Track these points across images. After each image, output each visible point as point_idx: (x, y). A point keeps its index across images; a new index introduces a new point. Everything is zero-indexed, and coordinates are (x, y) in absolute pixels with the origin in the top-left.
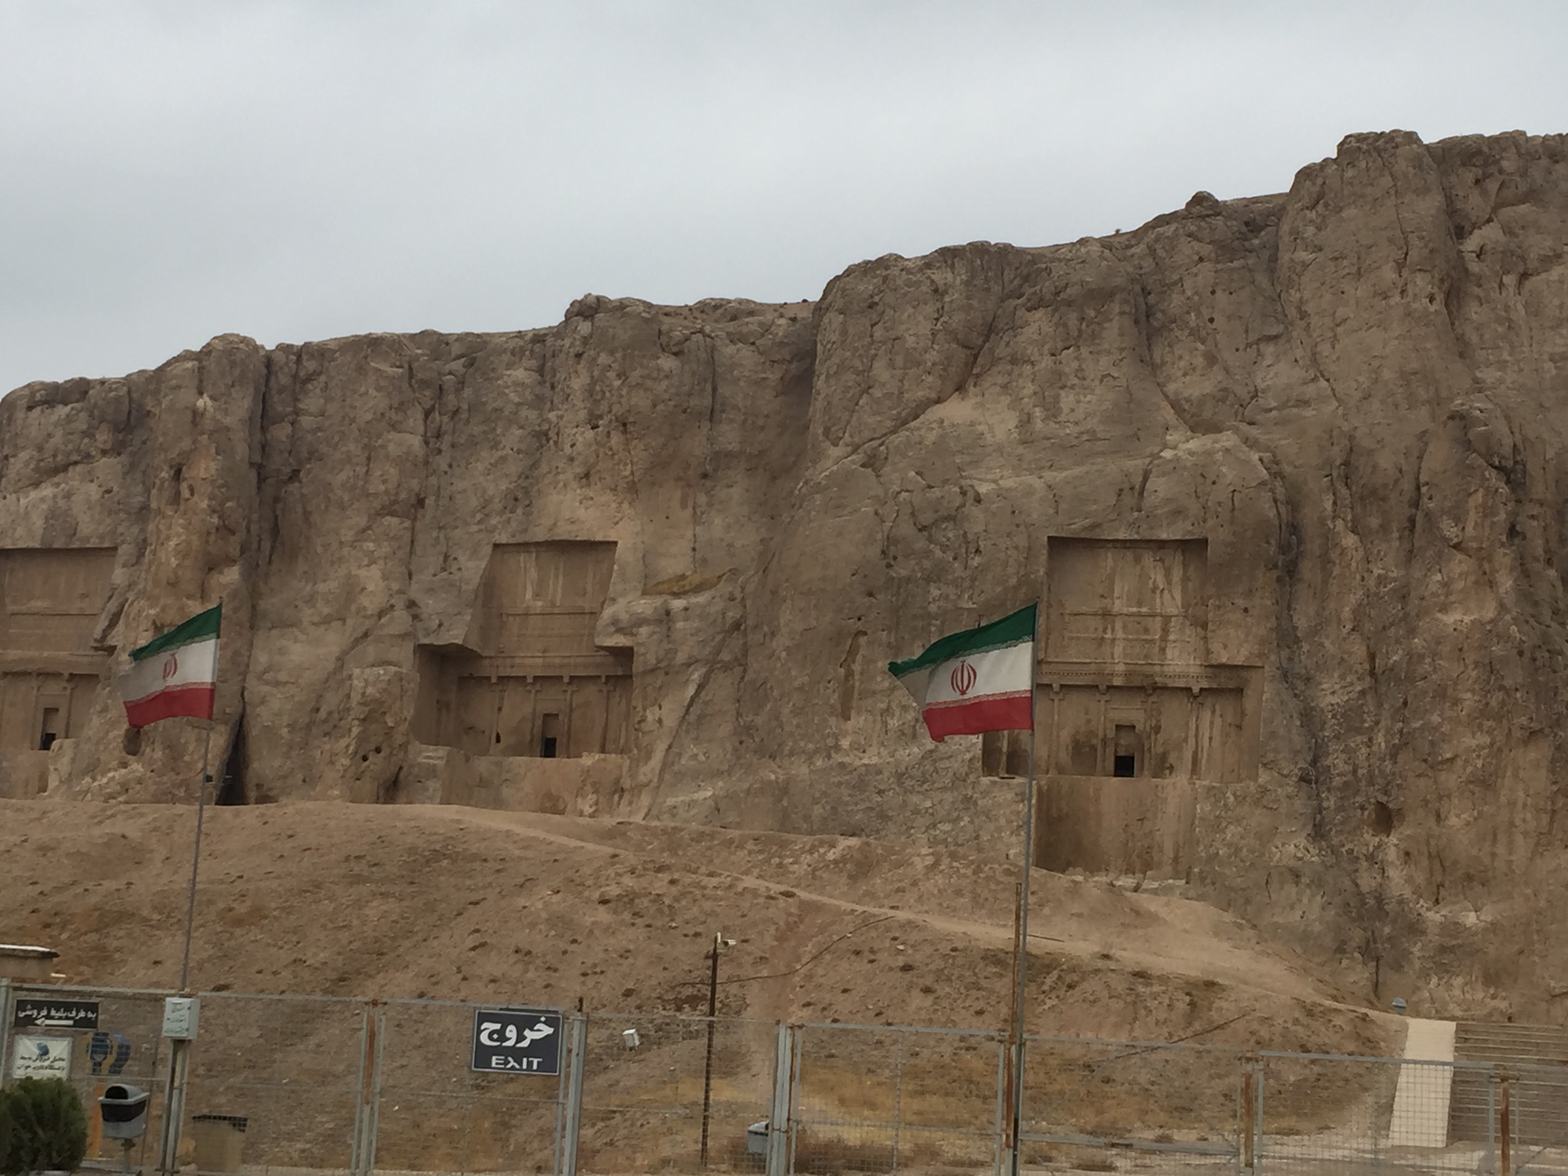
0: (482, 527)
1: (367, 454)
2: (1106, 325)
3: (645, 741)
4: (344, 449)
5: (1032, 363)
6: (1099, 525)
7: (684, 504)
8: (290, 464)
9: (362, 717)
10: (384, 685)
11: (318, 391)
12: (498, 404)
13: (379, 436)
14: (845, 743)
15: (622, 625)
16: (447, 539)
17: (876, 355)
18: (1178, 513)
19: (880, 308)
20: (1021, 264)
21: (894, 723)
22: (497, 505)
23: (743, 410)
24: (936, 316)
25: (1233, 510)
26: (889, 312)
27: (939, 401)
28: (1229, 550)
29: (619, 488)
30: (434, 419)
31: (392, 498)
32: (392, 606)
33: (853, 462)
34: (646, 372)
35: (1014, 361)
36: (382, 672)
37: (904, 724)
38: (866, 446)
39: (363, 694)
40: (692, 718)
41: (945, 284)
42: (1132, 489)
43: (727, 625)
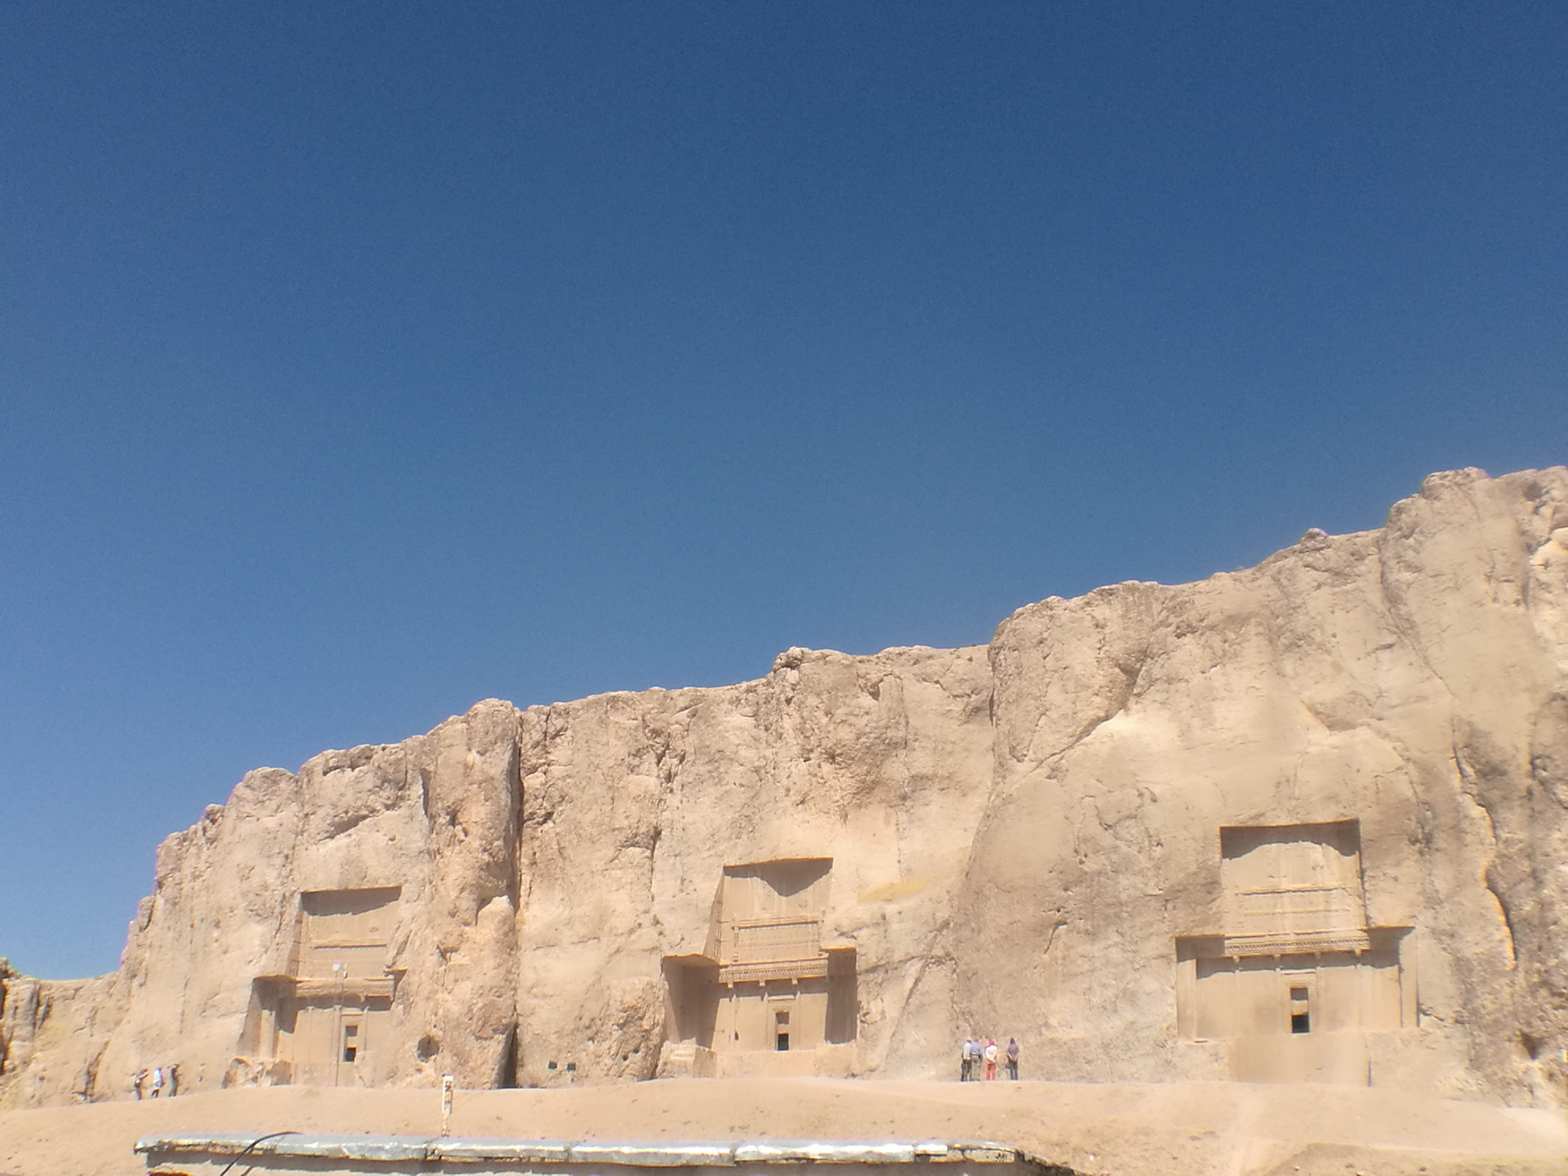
0: (711, 852)
1: (610, 795)
2: (1245, 645)
3: (871, 1030)
4: (591, 792)
5: (1187, 681)
6: (1262, 815)
7: (887, 821)
8: (545, 808)
9: (621, 1021)
10: (639, 993)
11: (566, 744)
12: (721, 746)
13: (620, 779)
14: (1053, 1021)
15: (845, 930)
16: (683, 864)
17: (1050, 682)
18: (1332, 798)
19: (1049, 643)
20: (1166, 599)
21: (1096, 1000)
22: (724, 833)
23: (934, 738)
24: (1099, 646)
25: (1377, 793)
26: (1058, 647)
27: (1107, 718)
28: (1377, 827)
29: (831, 812)
30: (665, 761)
31: (634, 831)
32: (640, 925)
33: (1039, 775)
34: (849, 709)
35: (1169, 681)
36: (636, 982)
37: (1105, 1001)
38: (1048, 760)
39: (622, 1002)
40: (911, 1008)
41: (1105, 619)
42: (1288, 781)
43: (938, 925)
